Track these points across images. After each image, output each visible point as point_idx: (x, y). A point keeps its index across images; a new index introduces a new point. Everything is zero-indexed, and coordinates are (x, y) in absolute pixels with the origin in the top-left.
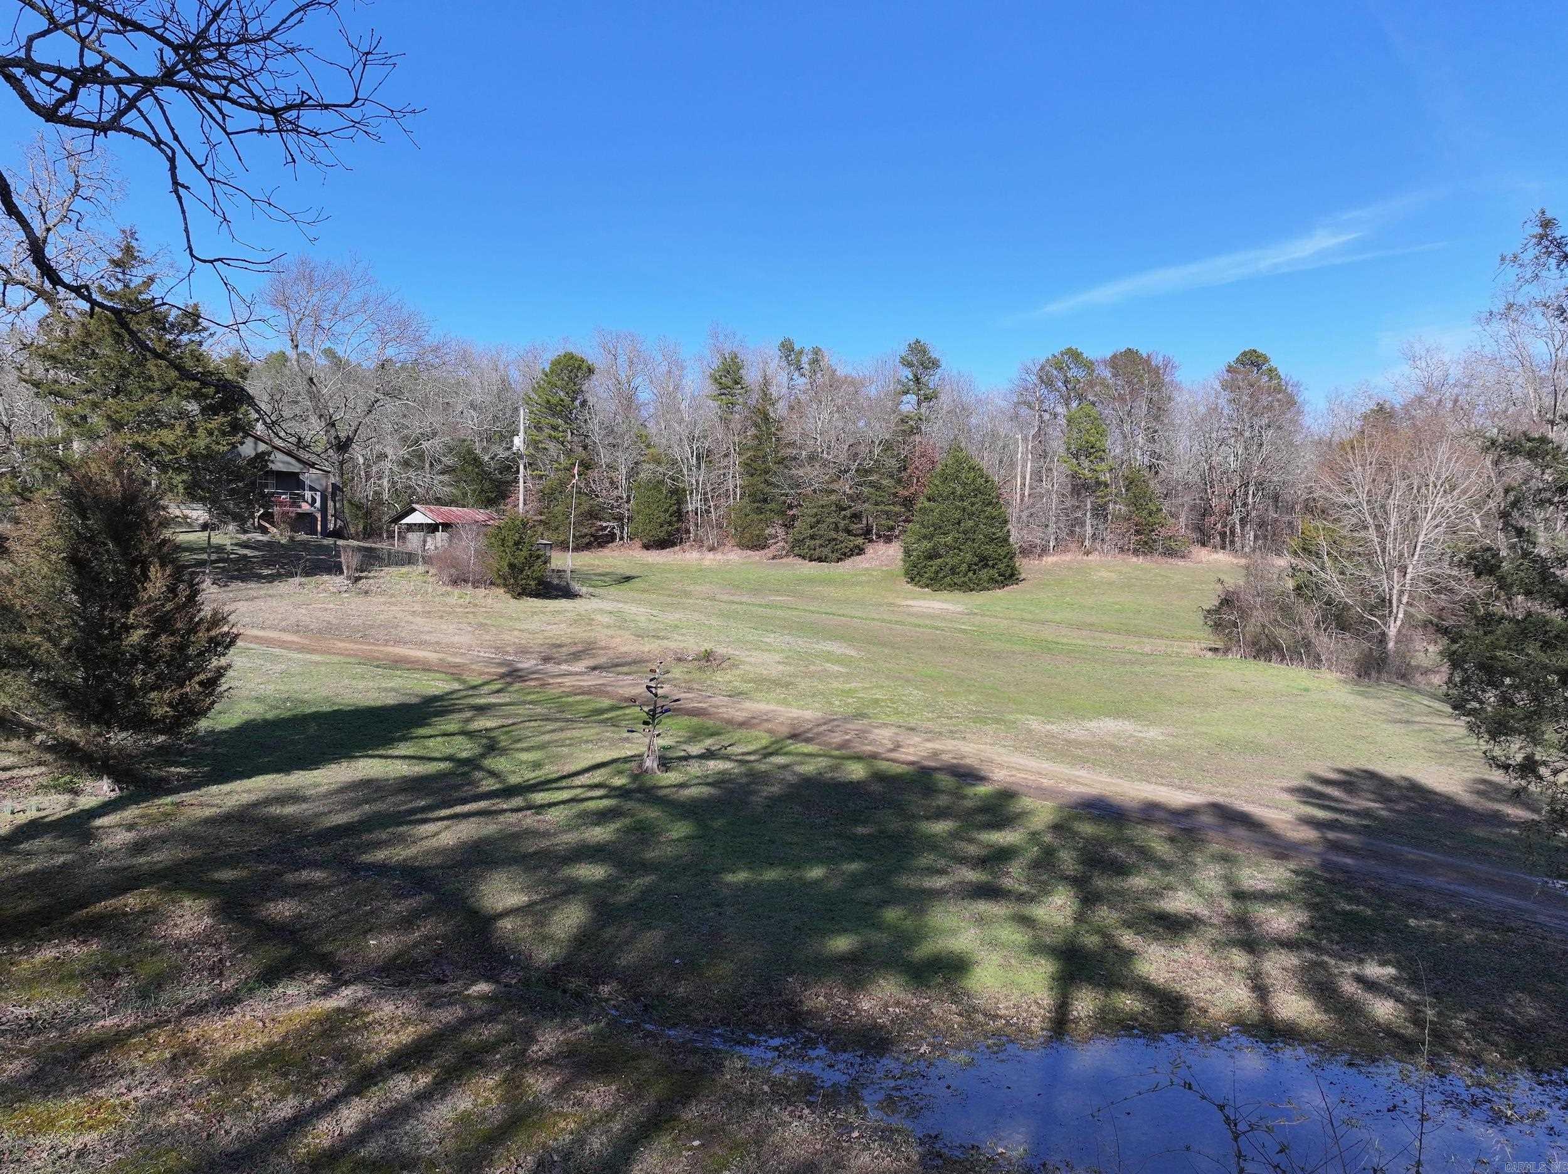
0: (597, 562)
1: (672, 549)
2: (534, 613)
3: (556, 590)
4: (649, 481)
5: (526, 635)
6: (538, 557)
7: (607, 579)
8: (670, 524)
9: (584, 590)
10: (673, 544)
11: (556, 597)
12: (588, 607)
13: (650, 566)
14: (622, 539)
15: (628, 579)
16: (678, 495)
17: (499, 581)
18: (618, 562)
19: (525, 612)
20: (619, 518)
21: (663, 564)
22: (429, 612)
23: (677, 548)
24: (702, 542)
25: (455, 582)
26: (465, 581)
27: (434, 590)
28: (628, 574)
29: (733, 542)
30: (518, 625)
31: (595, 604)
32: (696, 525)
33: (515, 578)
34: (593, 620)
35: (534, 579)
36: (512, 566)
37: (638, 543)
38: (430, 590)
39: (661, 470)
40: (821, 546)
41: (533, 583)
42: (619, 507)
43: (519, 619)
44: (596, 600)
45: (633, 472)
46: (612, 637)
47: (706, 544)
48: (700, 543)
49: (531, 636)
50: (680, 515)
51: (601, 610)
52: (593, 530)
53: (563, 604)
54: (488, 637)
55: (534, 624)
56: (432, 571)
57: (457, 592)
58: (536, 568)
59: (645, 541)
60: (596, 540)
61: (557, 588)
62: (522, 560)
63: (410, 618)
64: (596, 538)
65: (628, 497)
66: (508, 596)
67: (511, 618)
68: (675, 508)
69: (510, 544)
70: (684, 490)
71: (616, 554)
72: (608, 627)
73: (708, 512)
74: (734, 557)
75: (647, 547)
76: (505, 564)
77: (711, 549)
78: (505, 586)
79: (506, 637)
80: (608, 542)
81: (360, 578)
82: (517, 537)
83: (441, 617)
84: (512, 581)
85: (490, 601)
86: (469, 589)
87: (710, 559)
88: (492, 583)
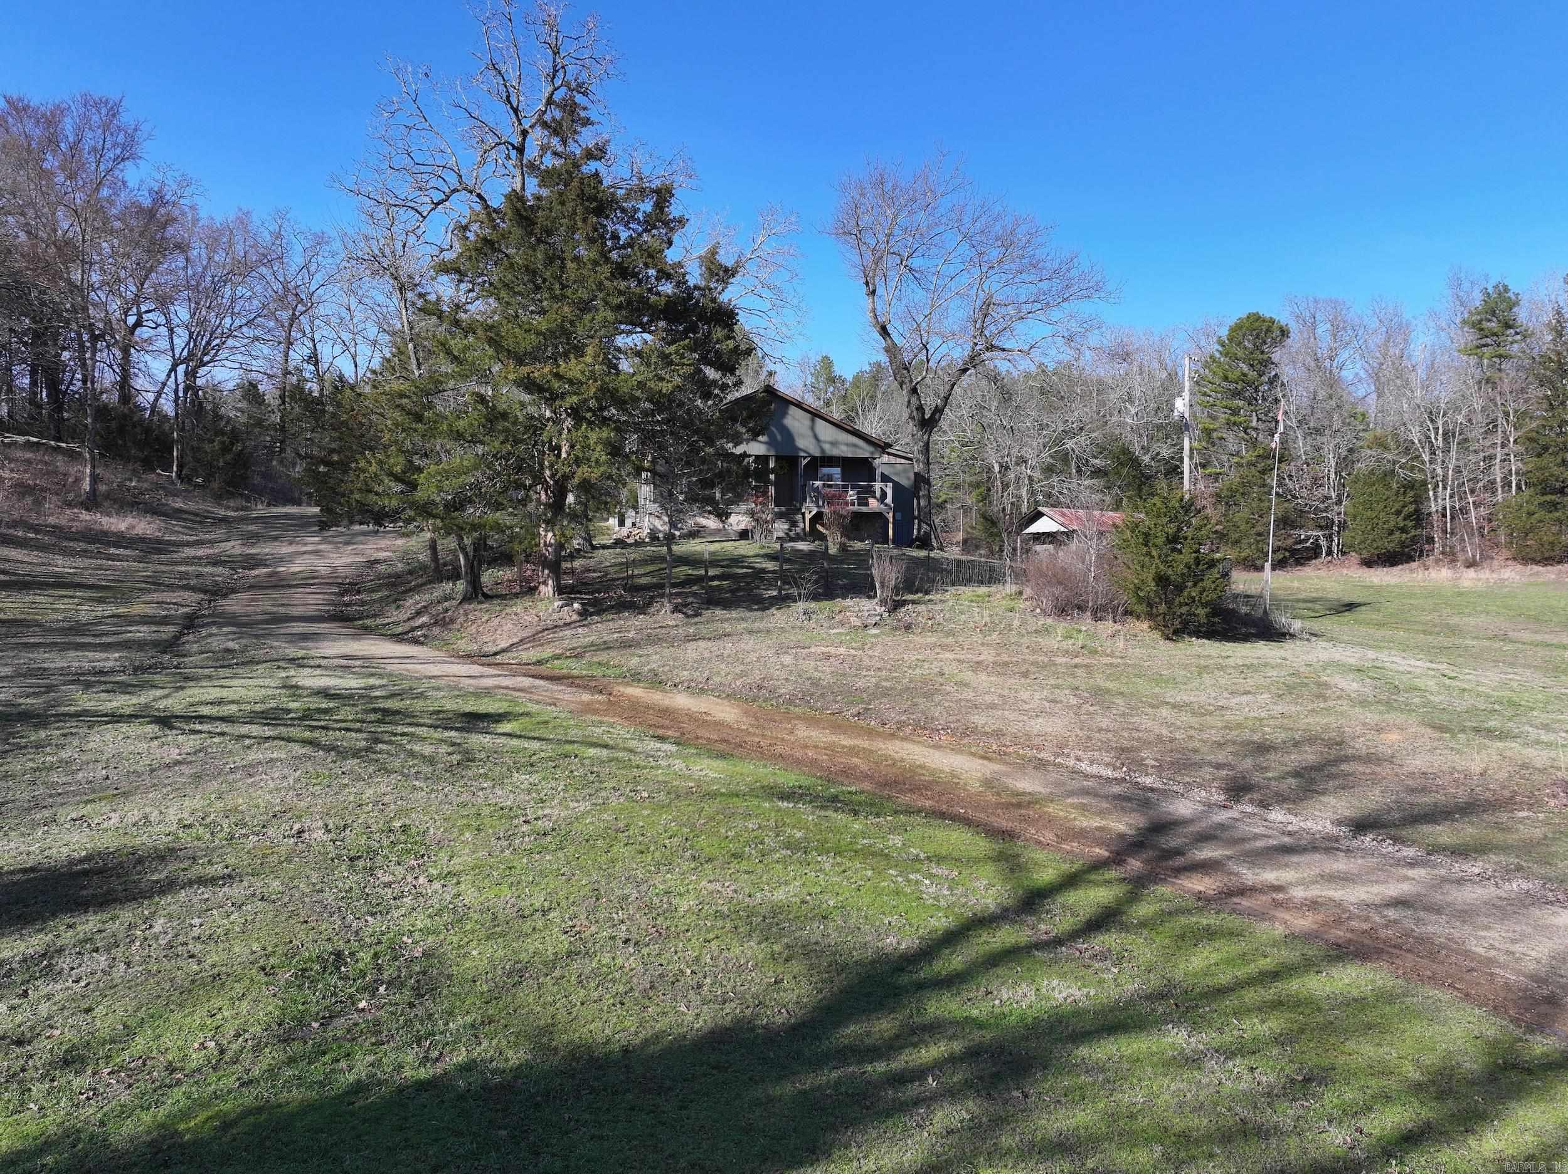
0: (1296, 584)
1: (1406, 566)
2: (1203, 670)
3: (1245, 624)
4: (1372, 472)
5: (1186, 718)
6: (1212, 564)
7: (1318, 607)
8: (1403, 530)
9: (1297, 625)
10: (1410, 559)
11: (1245, 638)
12: (1311, 658)
13: (1379, 589)
14: (1330, 553)
15: (1350, 607)
16: (1416, 490)
17: (1138, 608)
18: (1328, 584)
19: (1185, 667)
20: (1327, 525)
21: (1396, 586)
22: (1006, 664)
23: (1414, 565)
24: (1453, 554)
25: (1062, 610)
26: (1079, 608)
27: (1024, 623)
28: (1347, 599)
29: (1506, 553)
30: (1172, 695)
31: (1320, 652)
32: (1445, 532)
33: (1169, 604)
34: (1326, 685)
35: (1205, 605)
36: (1162, 580)
37: (1354, 557)
38: (1016, 623)
39: (1390, 457)
41: (1202, 612)
42: (1326, 510)
43: (1173, 681)
44: (1322, 643)
45: (1346, 462)
46: (1379, 730)
47: (1461, 557)
48: (1450, 557)
49: (1194, 721)
50: (1419, 518)
51: (1337, 665)
52: (1290, 542)
53: (1262, 650)
54: (1105, 723)
55: (1201, 693)
56: (1028, 591)
57: (1061, 627)
58: (1207, 583)
59: (1365, 555)
60: (1292, 556)
61: (1247, 620)
62: (1181, 568)
63: (968, 676)
64: (1293, 552)
65: (1339, 495)
66: (1157, 635)
67: (1158, 679)
68: (1412, 508)
69: (1160, 541)
70: (1424, 484)
71: (1323, 573)
72: (1364, 703)
73: (1464, 510)
74: (1513, 575)
75: (1368, 563)
76: (1149, 576)
77: (1471, 564)
78: (1151, 616)
79: (1145, 722)
80: (1309, 559)
81: (904, 603)
82: (1171, 529)
83: (1025, 675)
84: (1163, 608)
85: (1120, 644)
86: (1086, 623)
87: (1469, 578)
88: (1128, 613)
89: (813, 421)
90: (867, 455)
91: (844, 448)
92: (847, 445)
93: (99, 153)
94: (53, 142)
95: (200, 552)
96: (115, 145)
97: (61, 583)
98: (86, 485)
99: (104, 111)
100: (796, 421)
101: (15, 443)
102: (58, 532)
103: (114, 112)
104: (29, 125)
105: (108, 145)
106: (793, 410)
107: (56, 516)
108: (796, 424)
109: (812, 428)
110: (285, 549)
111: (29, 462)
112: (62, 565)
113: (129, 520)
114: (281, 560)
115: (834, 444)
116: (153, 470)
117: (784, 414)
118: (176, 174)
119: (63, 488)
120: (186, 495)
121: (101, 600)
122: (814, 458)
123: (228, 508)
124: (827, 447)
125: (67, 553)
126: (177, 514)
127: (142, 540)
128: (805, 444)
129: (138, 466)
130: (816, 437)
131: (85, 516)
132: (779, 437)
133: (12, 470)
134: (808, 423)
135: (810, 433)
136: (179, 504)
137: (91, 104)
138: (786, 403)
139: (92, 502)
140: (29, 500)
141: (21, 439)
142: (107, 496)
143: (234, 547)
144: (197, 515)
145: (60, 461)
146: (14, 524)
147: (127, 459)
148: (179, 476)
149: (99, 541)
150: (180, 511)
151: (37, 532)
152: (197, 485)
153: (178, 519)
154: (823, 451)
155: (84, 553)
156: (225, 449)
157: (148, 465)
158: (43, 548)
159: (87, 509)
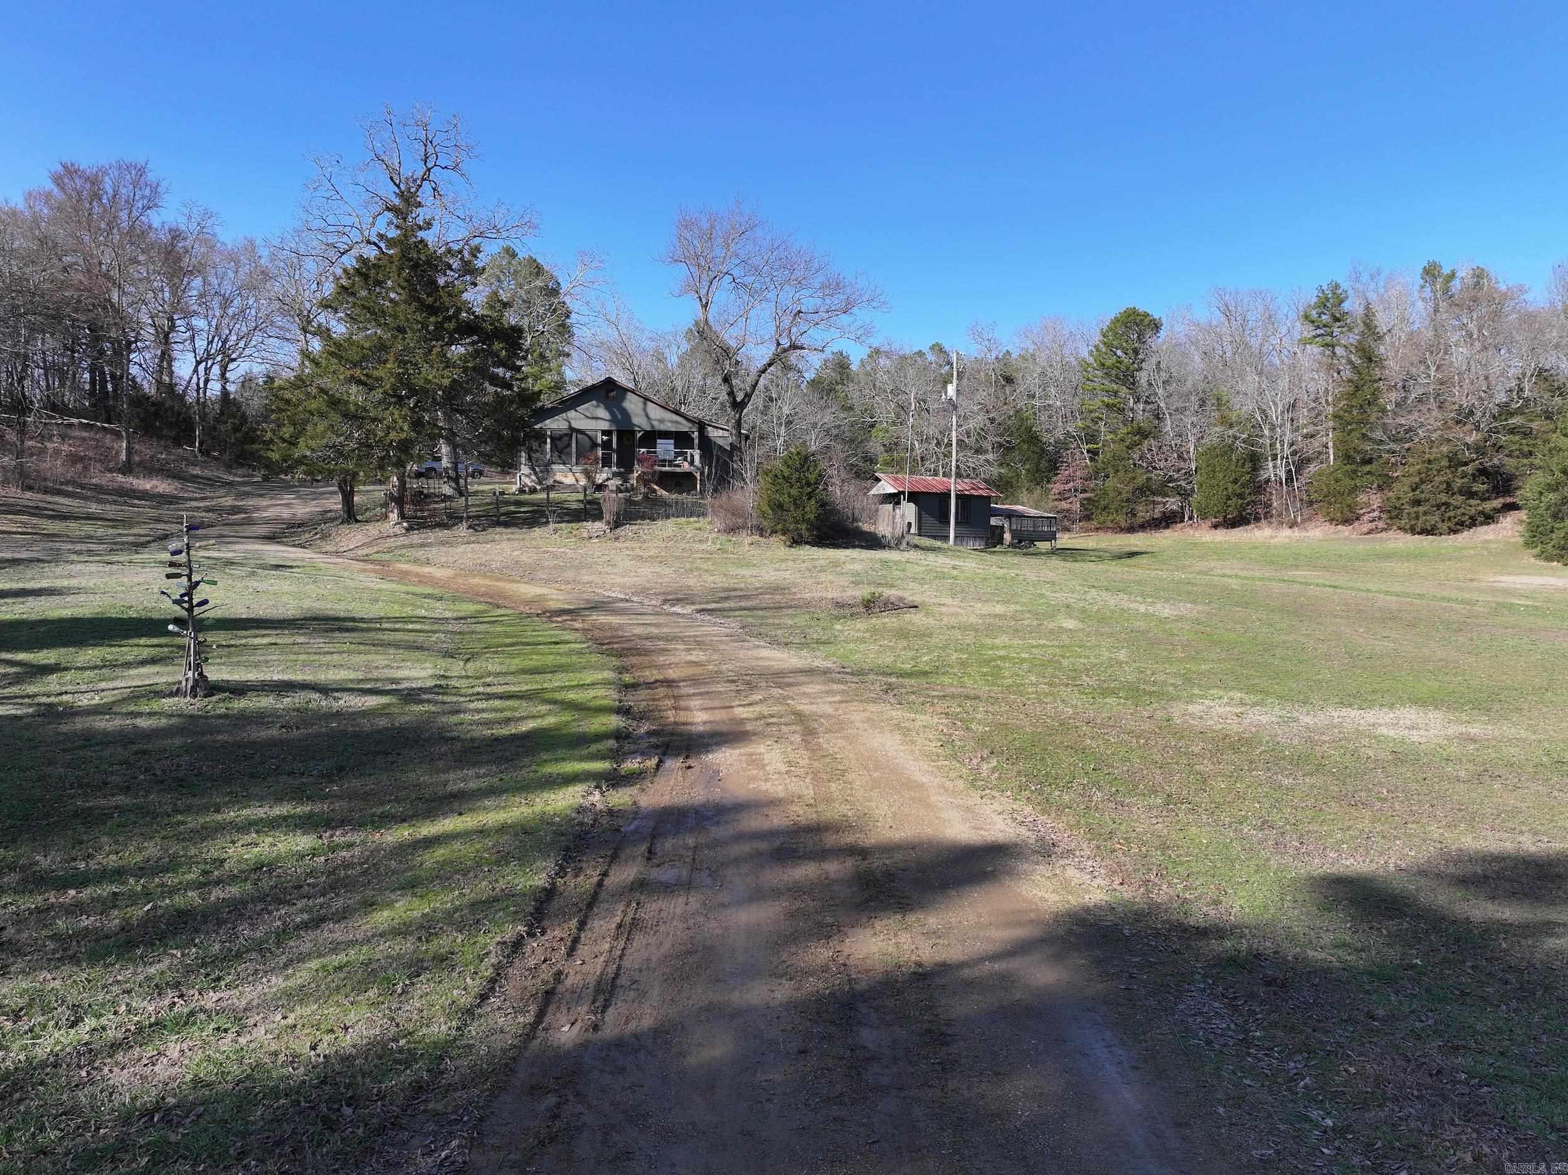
0: (1138, 542)
1: (1245, 527)
4: (1216, 447)
13: (1197, 545)
16: (1251, 461)
21: (1217, 543)
23: (1250, 526)
25: (732, 530)
26: (743, 528)
29: (1320, 516)
37: (1208, 522)
39: (1231, 432)
40: (1425, 513)
47: (1286, 519)
48: (1279, 518)
50: (1260, 488)
52: (1149, 507)
59: (1216, 519)
62: (789, 499)
65: (1196, 467)
68: (1248, 477)
70: (1264, 456)
71: (1174, 534)
74: (1320, 533)
75: (1215, 526)
77: (1294, 525)
87: (1291, 537)
88: (772, 531)
89: (645, 404)
90: (686, 429)
91: (669, 424)
92: (672, 422)
93: (130, 203)
94: (96, 196)
95: (202, 504)
96: (143, 197)
97: (90, 517)
98: (123, 457)
99: (133, 172)
100: (632, 404)
101: (71, 425)
102: (99, 489)
103: (141, 171)
104: (79, 182)
105: (137, 198)
106: (629, 394)
107: (99, 477)
108: (633, 406)
109: (645, 410)
110: (264, 502)
111: (84, 439)
112: (94, 508)
113: (154, 482)
114: (257, 509)
115: (661, 421)
116: (180, 445)
117: (623, 398)
118: (200, 209)
119: (106, 460)
120: (204, 465)
121: (113, 527)
122: (646, 432)
123: (235, 475)
124: (655, 423)
125: (100, 501)
126: (194, 479)
127: (161, 496)
128: (639, 421)
129: (169, 443)
130: (647, 416)
131: (120, 478)
132: (619, 417)
133: (70, 445)
134: (641, 405)
135: (643, 413)
136: (197, 471)
137: (124, 167)
138: (624, 391)
139: (127, 469)
140: (79, 466)
141: (75, 421)
142: (139, 464)
143: (228, 501)
144: (209, 479)
145: (108, 440)
146: (67, 483)
147: (160, 438)
148: (200, 451)
149: (128, 496)
150: (197, 476)
151: (83, 488)
152: (216, 458)
153: (194, 482)
154: (652, 426)
155: (115, 502)
156: (236, 429)
157: (177, 442)
158: (85, 498)
159: (124, 474)
